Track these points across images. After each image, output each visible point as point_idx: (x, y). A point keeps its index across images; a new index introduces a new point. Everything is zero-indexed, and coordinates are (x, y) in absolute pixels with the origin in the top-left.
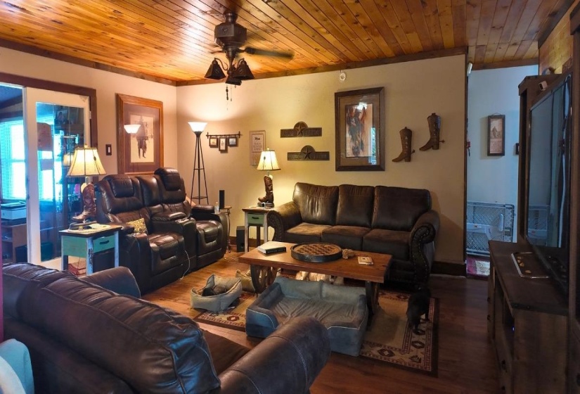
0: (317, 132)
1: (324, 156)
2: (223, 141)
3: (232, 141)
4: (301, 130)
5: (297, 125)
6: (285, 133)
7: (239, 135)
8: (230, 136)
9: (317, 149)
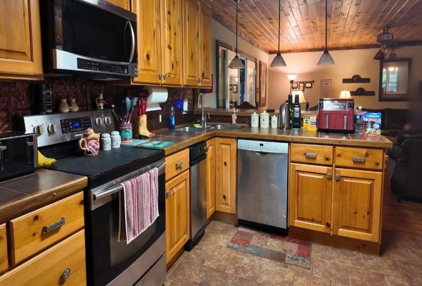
0: (367, 80)
1: (372, 93)
2: (302, 85)
3: (308, 85)
4: (356, 79)
5: (354, 76)
6: (345, 81)
7: (313, 81)
8: (307, 82)
9: (367, 90)
